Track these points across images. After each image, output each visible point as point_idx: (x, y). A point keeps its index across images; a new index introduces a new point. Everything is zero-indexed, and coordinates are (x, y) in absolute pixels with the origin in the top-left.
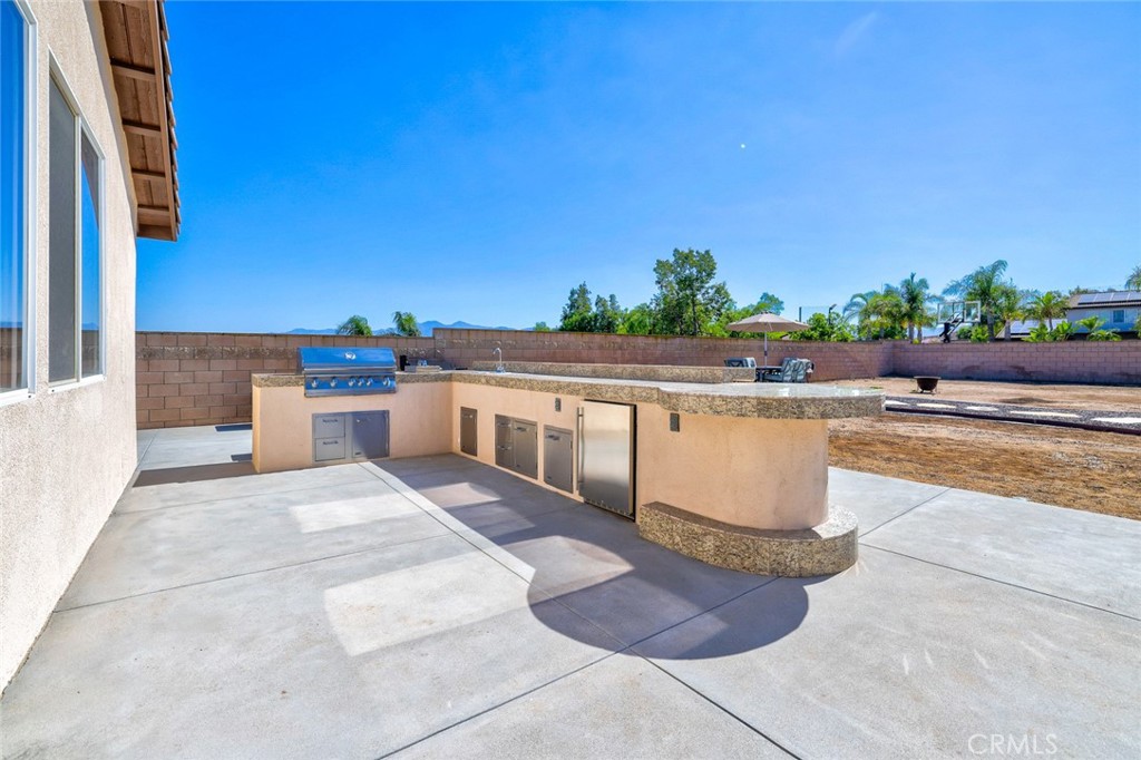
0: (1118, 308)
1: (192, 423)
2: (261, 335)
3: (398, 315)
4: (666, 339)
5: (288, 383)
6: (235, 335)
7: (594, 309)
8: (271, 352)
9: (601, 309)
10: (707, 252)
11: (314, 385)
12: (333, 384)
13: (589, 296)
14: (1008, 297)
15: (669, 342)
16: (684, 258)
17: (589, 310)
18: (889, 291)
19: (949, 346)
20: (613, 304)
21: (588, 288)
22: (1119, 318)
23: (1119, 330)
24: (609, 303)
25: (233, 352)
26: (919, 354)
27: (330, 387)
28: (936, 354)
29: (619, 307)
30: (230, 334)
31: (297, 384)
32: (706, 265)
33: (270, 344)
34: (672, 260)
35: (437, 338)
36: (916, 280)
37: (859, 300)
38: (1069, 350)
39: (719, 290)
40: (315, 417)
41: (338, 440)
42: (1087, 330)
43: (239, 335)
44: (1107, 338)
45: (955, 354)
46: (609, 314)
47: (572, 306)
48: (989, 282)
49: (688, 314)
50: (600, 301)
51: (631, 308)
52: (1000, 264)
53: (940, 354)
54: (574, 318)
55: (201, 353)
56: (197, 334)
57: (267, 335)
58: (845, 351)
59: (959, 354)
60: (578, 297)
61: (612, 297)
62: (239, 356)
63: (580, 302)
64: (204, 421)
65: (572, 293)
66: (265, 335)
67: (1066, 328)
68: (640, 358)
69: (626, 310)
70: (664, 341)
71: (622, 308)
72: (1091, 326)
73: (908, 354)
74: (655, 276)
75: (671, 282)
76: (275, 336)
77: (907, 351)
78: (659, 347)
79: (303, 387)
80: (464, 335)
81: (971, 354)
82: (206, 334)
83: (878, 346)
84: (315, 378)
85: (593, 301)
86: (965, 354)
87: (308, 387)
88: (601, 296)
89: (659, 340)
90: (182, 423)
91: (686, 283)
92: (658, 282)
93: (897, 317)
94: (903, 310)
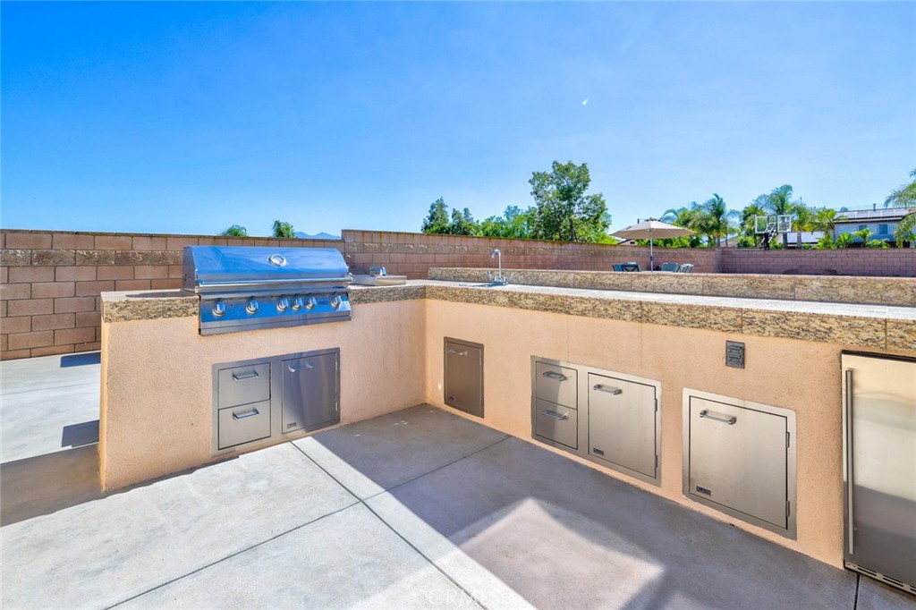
0: (883, 223)
1: (27, 353)
2: (132, 236)
3: (278, 224)
4: (561, 244)
5: (166, 312)
6: (94, 234)
7: (451, 220)
8: (146, 256)
9: (457, 221)
10: (583, 165)
11: (217, 311)
12: (250, 310)
13: (446, 209)
14: (799, 213)
15: (563, 247)
16: (562, 171)
17: (446, 221)
18: (697, 207)
19: (767, 252)
20: (467, 216)
21: (445, 202)
22: (884, 231)
23: (888, 240)
24: (464, 216)
25: (91, 256)
26: (746, 259)
27: (244, 316)
29: (472, 219)
30: (87, 234)
31: (185, 312)
32: (582, 177)
33: (142, 246)
34: (550, 171)
35: (347, 240)
37: (671, 214)
38: (875, 255)
39: (595, 200)
40: (219, 369)
41: (257, 406)
42: (862, 240)
43: (101, 234)
44: (880, 246)
45: (776, 260)
46: (464, 225)
47: (432, 218)
48: (783, 201)
50: (455, 214)
51: (482, 220)
52: (789, 188)
53: (762, 259)
54: (435, 228)
55: (43, 259)
56: (37, 232)
57: (141, 235)
58: (691, 257)
59: (780, 260)
60: (437, 211)
61: (466, 210)
62: (101, 261)
63: (439, 214)
64: (46, 350)
65: (432, 207)
66: (137, 235)
67: (846, 238)
68: (540, 263)
69: (478, 221)
70: (559, 247)
71: (475, 221)
72: (864, 236)
73: (735, 259)
74: (530, 187)
76: (151, 236)
77: (734, 257)
78: (556, 252)
79: (195, 319)
80: (376, 239)
82: (51, 233)
83: (712, 253)
84: (219, 300)
85: (450, 213)
86: (786, 260)
87: (205, 316)
88: (457, 210)
89: (555, 246)
90: (10, 354)
91: (562, 194)
92: (533, 194)
93: (705, 229)
94: (711, 223)
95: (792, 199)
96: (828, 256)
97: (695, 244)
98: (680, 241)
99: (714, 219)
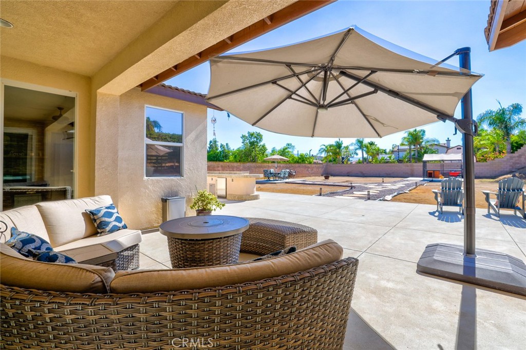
7: (220, 149)
9: (223, 149)
10: (259, 133)
13: (218, 143)
16: (251, 135)
17: (217, 149)
20: (227, 147)
21: (217, 140)
24: (226, 147)
29: (230, 148)
32: (259, 137)
34: (247, 135)
46: (226, 151)
47: (210, 148)
49: (253, 154)
50: (222, 146)
51: (235, 149)
54: (211, 152)
60: (213, 144)
61: (227, 144)
63: (214, 146)
65: (211, 142)
70: (244, 164)
71: (232, 149)
74: (242, 140)
75: (247, 143)
85: (219, 145)
91: (252, 144)
92: (243, 143)
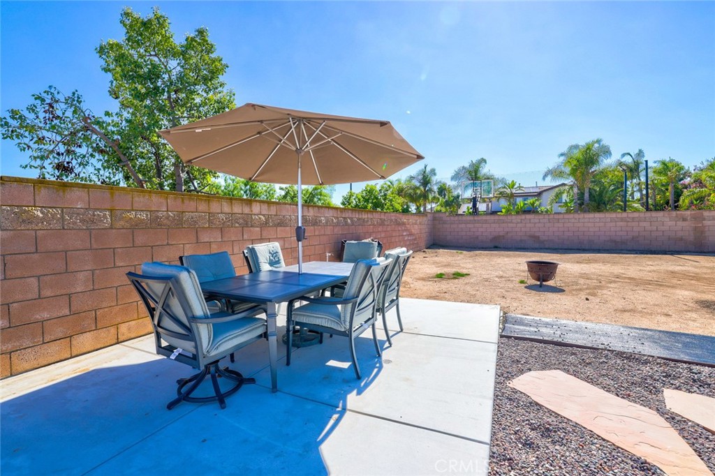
26: (455, 226)
28: (468, 225)
36: (428, 169)
38: (573, 220)
45: (484, 226)
48: (476, 171)
52: (483, 161)
58: (404, 224)
59: (488, 225)
67: (522, 205)
72: (533, 204)
73: (446, 226)
77: (445, 223)
81: (497, 225)
86: (493, 225)
93: (414, 198)
94: (418, 192)
95: (485, 170)
96: (532, 221)
97: (406, 211)
98: (392, 205)
99: (422, 188)
